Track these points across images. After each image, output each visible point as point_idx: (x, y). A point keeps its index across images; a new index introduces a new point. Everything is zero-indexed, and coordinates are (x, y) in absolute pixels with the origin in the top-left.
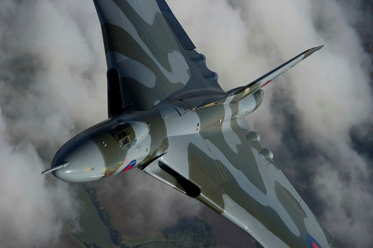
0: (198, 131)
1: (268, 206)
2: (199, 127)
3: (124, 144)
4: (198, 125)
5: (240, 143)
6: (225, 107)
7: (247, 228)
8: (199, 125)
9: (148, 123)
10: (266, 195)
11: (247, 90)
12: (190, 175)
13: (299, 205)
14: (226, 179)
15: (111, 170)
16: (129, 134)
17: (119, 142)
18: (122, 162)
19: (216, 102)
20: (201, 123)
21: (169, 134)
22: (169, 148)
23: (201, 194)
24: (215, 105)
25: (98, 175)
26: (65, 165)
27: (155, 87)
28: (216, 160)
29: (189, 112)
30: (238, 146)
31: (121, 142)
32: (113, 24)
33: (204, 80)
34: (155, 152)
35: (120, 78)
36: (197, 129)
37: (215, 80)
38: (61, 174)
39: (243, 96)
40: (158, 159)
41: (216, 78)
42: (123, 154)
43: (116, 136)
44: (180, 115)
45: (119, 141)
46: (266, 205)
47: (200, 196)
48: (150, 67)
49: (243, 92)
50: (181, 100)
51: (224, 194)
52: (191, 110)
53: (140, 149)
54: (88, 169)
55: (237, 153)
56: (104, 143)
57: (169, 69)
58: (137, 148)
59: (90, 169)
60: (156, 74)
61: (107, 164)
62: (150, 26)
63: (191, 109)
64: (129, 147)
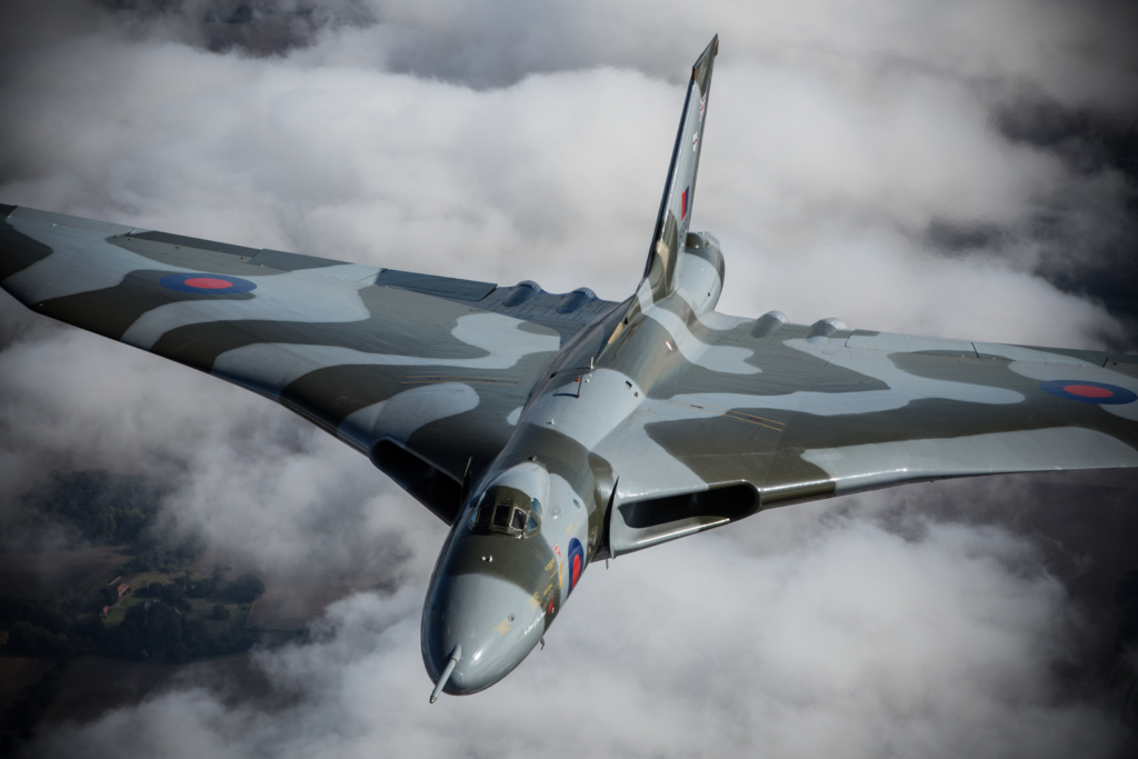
0: (640, 394)
1: (912, 402)
2: (635, 388)
3: (521, 526)
4: (630, 385)
5: (749, 353)
6: (652, 316)
7: (905, 470)
8: (631, 382)
9: (530, 459)
10: (889, 388)
11: (662, 249)
12: (706, 478)
13: (978, 355)
14: (780, 427)
15: (547, 590)
16: (512, 503)
17: (509, 532)
18: (553, 561)
19: (624, 320)
20: (633, 377)
21: (590, 442)
22: (614, 466)
23: (759, 490)
24: (627, 326)
25: (532, 622)
26: (458, 656)
27: (481, 399)
28: (729, 413)
29: (588, 379)
30: (749, 361)
31: (511, 528)
32: (297, 377)
33: (571, 316)
34: (597, 495)
35: (403, 446)
36: (636, 394)
37: (593, 300)
38: (465, 677)
39: (665, 266)
40: (616, 504)
41: (591, 296)
42: (539, 548)
43: (494, 527)
44: (577, 396)
45: (506, 530)
46: (905, 403)
47: (762, 497)
48: (438, 379)
49: (656, 258)
50: (553, 376)
51: (803, 452)
52: (589, 372)
53: (559, 511)
54: (503, 626)
55: (760, 371)
56: (484, 559)
57: (480, 353)
58: (554, 514)
59: (506, 620)
60: (462, 380)
61: (529, 585)
62: (368, 320)
63: (586, 370)
64: (535, 523)
